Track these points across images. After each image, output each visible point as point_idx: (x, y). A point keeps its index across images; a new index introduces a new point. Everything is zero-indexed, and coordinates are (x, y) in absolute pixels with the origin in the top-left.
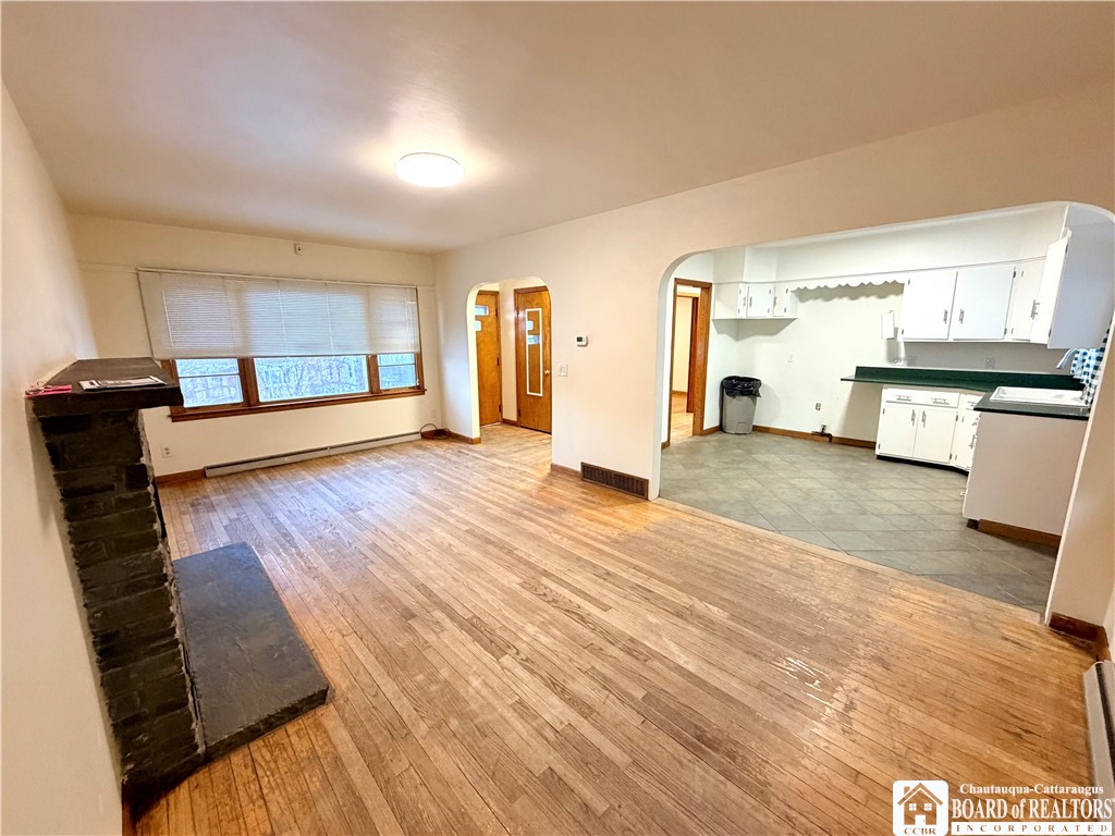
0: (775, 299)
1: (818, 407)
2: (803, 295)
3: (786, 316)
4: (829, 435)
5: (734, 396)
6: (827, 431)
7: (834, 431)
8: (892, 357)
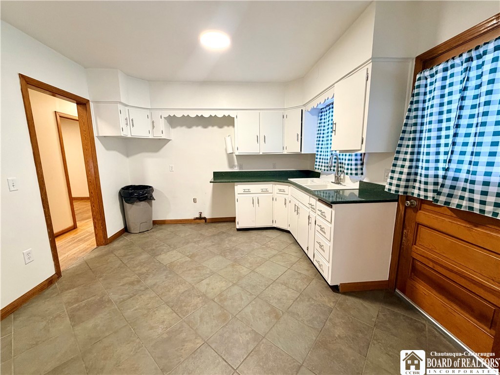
0: (153, 122)
1: (195, 201)
2: (173, 121)
3: (164, 136)
4: (205, 218)
5: (132, 203)
6: (203, 216)
7: (207, 215)
8: (231, 165)
